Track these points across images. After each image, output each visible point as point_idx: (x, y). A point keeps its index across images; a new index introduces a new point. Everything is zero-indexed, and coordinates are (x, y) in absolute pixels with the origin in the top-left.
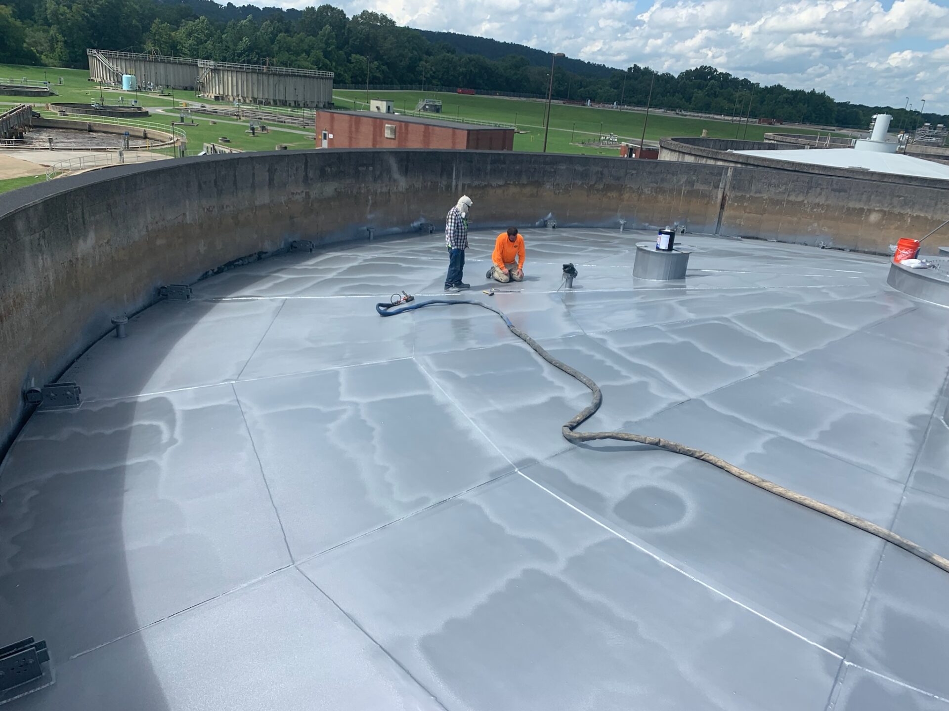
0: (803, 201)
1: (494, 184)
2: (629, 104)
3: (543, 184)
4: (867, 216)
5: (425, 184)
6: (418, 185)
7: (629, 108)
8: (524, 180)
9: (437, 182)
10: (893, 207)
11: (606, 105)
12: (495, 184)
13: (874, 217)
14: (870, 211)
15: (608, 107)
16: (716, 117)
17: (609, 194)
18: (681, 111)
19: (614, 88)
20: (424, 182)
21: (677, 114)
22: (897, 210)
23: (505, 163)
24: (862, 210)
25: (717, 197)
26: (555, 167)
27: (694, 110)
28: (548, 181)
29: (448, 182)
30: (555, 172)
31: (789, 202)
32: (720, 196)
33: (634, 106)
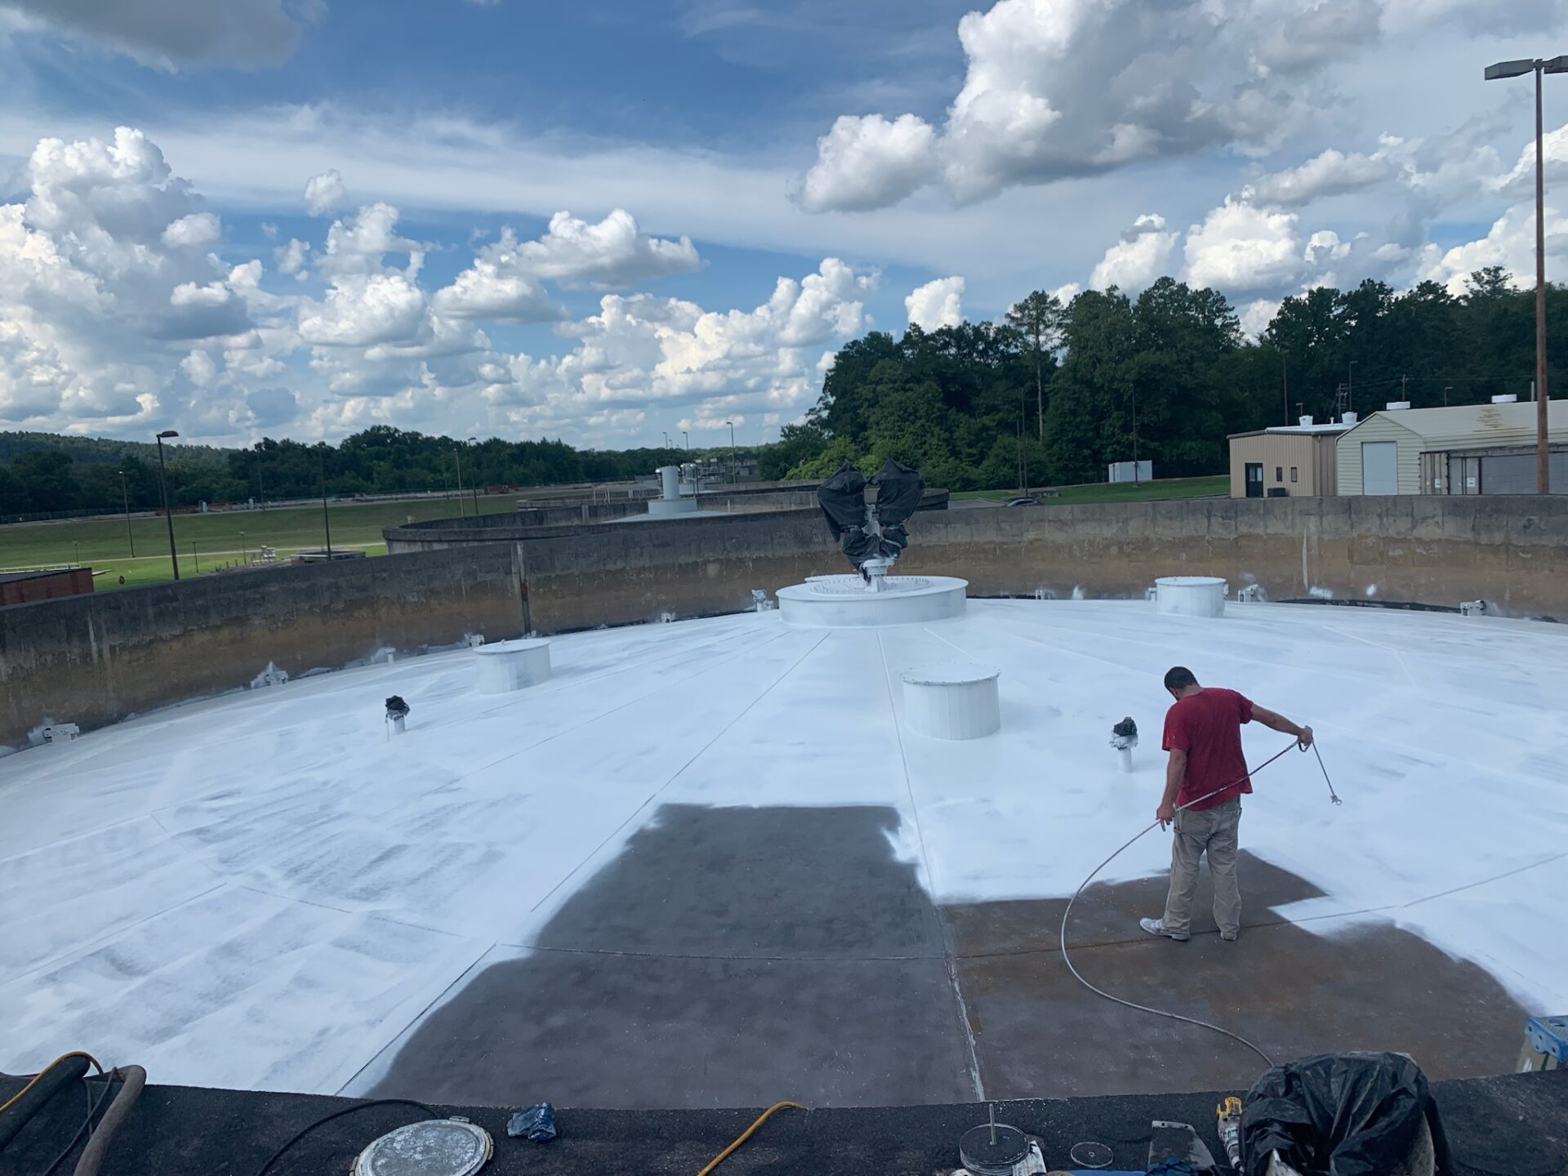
0: (624, 568)
1: (165, 635)
2: (274, 498)
3: (249, 619)
4: (704, 570)
5: (42, 660)
6: (29, 661)
7: (275, 504)
8: (215, 620)
9: (64, 652)
10: (728, 552)
11: (234, 507)
12: (167, 634)
13: (712, 569)
14: (706, 563)
15: (238, 508)
16: (419, 495)
17: (356, 615)
18: (362, 496)
19: (240, 479)
20: (40, 656)
21: (358, 500)
22: (734, 556)
23: (177, 600)
24: (695, 564)
25: (513, 587)
26: (261, 591)
27: (381, 491)
28: (255, 614)
29: (83, 649)
30: (264, 598)
31: (608, 572)
32: (517, 584)
33: (283, 500)
